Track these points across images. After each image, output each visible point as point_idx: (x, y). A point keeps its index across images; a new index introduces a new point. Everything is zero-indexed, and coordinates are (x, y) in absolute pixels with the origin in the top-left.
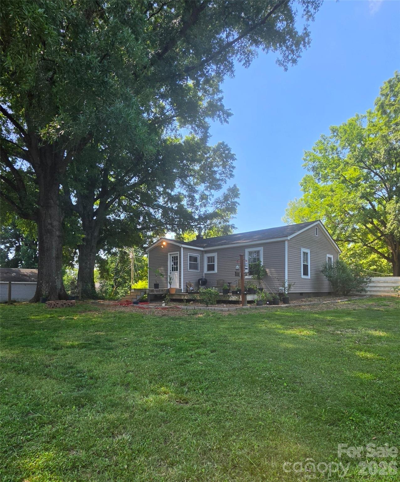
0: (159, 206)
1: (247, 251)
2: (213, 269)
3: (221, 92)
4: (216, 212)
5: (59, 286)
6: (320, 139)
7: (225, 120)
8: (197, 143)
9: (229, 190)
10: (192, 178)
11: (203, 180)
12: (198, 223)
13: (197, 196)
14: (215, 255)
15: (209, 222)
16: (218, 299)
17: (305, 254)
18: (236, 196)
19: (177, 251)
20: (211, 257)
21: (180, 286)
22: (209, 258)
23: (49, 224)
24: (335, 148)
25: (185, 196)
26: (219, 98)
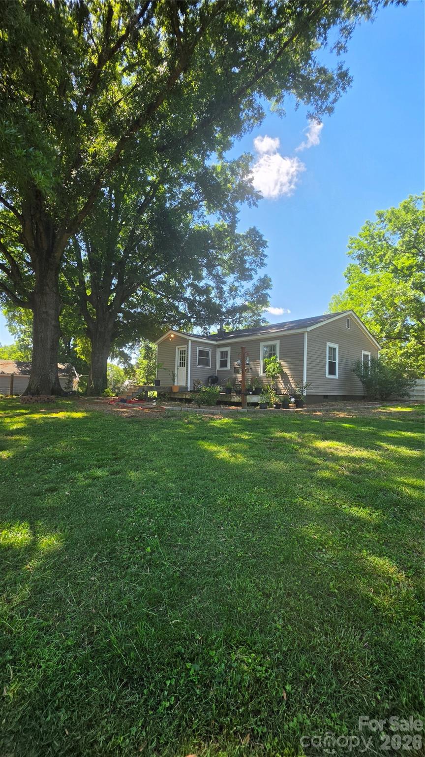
0: (186, 300)
1: (262, 344)
2: (226, 366)
3: (251, 172)
4: (246, 306)
5: (53, 380)
6: (365, 225)
7: (255, 204)
8: (225, 230)
9: (260, 280)
10: (219, 268)
11: (232, 270)
12: (226, 316)
13: (226, 288)
14: (228, 349)
15: (238, 315)
16: (219, 399)
17: (332, 350)
18: (268, 286)
19: (185, 344)
20: (225, 352)
21: (187, 383)
22: (222, 352)
23: (44, 312)
24: (382, 234)
25: (213, 288)
26: (249, 179)
